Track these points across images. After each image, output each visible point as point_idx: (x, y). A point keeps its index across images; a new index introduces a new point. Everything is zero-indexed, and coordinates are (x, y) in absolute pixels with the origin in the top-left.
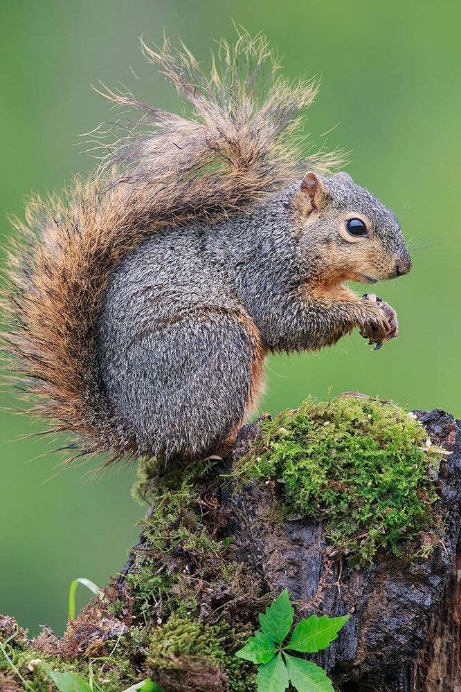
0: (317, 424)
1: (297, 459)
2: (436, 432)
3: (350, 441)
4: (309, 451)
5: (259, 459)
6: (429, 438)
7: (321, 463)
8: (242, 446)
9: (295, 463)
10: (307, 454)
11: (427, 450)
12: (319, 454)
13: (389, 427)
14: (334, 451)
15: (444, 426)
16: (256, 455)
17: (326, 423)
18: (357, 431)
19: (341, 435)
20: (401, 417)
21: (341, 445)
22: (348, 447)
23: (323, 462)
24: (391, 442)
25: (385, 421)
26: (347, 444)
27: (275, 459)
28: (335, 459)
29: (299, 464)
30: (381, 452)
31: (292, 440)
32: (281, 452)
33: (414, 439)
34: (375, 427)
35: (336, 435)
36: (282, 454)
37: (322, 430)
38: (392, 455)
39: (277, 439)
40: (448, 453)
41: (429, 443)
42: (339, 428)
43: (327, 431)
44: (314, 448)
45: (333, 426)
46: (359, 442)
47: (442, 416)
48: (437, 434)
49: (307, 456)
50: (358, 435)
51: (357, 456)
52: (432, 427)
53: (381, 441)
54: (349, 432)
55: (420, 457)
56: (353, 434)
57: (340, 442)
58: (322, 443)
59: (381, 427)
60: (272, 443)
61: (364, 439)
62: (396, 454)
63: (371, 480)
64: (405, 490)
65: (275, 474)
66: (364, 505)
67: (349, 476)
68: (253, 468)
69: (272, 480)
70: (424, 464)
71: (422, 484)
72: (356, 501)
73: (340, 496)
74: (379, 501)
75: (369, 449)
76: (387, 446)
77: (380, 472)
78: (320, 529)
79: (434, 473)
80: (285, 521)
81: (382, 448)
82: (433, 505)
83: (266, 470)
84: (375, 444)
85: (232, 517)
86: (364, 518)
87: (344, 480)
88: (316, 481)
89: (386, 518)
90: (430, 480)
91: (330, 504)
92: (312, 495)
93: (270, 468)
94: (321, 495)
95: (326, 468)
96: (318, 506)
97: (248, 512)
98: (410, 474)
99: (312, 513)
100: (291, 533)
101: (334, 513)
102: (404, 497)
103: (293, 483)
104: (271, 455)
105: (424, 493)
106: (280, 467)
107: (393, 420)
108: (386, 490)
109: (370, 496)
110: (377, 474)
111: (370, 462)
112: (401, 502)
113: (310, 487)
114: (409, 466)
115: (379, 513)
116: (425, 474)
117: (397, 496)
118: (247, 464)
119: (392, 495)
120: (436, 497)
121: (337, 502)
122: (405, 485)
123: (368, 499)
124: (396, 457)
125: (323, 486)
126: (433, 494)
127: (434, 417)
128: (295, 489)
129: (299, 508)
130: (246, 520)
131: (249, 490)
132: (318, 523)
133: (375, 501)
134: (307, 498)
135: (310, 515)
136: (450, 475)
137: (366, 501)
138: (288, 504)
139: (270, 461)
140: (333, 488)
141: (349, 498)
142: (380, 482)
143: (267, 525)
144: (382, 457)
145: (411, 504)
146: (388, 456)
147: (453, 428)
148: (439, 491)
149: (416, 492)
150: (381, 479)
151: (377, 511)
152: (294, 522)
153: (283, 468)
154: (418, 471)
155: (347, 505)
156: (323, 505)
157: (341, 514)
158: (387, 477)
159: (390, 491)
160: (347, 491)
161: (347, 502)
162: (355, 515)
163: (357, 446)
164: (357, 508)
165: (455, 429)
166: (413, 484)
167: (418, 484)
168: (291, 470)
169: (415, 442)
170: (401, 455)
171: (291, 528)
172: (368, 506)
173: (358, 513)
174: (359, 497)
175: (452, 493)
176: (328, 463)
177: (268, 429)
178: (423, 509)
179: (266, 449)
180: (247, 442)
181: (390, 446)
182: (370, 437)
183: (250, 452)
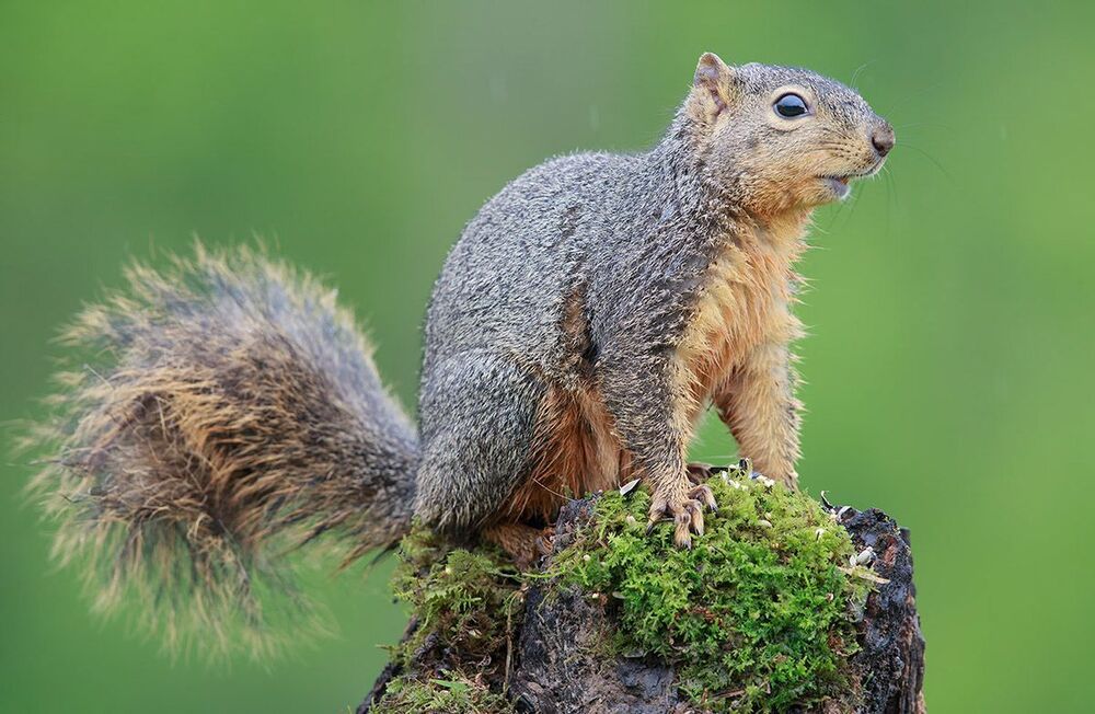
2: (866, 546)
3: (732, 547)
5: (587, 558)
7: (683, 580)
8: (565, 532)
11: (850, 572)
13: (795, 532)
14: (707, 564)
15: (881, 536)
16: (585, 549)
18: (744, 536)
19: (720, 544)
21: (718, 555)
22: (731, 560)
23: (687, 578)
24: (796, 554)
25: (789, 521)
26: (728, 555)
27: (611, 561)
28: (706, 575)
30: (780, 570)
31: (641, 538)
32: (622, 551)
33: (831, 554)
36: (622, 554)
38: (796, 576)
39: (619, 529)
40: (881, 581)
41: (854, 561)
46: (748, 551)
47: (879, 520)
51: (741, 573)
52: (862, 537)
53: (780, 551)
55: (838, 582)
56: (739, 537)
59: (782, 530)
60: (609, 536)
61: (756, 548)
62: (802, 575)
63: (759, 612)
64: (809, 631)
65: (609, 584)
66: (743, 648)
67: (724, 601)
68: (576, 570)
69: (603, 592)
70: (844, 594)
71: (837, 626)
72: (731, 638)
73: (706, 628)
74: (767, 642)
75: (761, 563)
76: (790, 560)
77: (775, 599)
78: (671, 674)
79: (857, 610)
80: (619, 656)
81: (782, 563)
82: (850, 658)
83: (595, 575)
84: (771, 556)
85: (539, 642)
86: (741, 667)
87: (716, 605)
88: (671, 604)
89: (774, 670)
90: (851, 620)
91: (690, 640)
92: (664, 624)
93: (603, 574)
94: (677, 624)
95: (690, 586)
96: (672, 642)
97: (564, 637)
98: (820, 608)
99: (661, 650)
100: (626, 674)
101: (695, 654)
102: (807, 642)
103: (636, 603)
104: (606, 553)
105: (839, 640)
106: (618, 574)
107: (802, 521)
108: (780, 628)
109: (754, 634)
110: (769, 603)
111: (760, 584)
112: (802, 648)
113: (660, 612)
114: (820, 594)
115: (764, 661)
116: (843, 610)
117: (796, 640)
118: (567, 563)
119: (790, 636)
120: (856, 648)
121: (701, 638)
122: (810, 623)
123: (750, 639)
124: (802, 580)
125: (682, 612)
126: (852, 641)
127: (867, 521)
128: (639, 612)
129: (641, 640)
130: (559, 649)
131: (568, 601)
132: (668, 667)
133: (761, 643)
134: (654, 627)
135: (658, 653)
136: (881, 614)
137: (746, 640)
138: (626, 632)
139: (603, 563)
140: (696, 616)
141: (722, 633)
142: (773, 614)
143: (589, 660)
144: (780, 577)
145: (816, 653)
146: (790, 577)
147: (894, 542)
148: (861, 639)
149: (826, 636)
150: (774, 610)
151: (762, 658)
152: (632, 660)
153: (623, 577)
154: (834, 604)
155: (715, 644)
156: (679, 640)
157: (706, 656)
158: (785, 609)
159: (786, 631)
160: (720, 623)
161: (718, 640)
162: (727, 660)
163: (745, 557)
164: (732, 649)
165: (897, 543)
166: (824, 623)
167: (831, 624)
168: (635, 582)
169: (833, 558)
170: (809, 578)
171: (626, 668)
172: (749, 650)
173: (733, 658)
174: (737, 634)
175: (882, 641)
176: (695, 580)
177: (606, 510)
178: (834, 662)
179: (601, 543)
180: (574, 527)
181: (794, 561)
182: (764, 544)
183: (576, 544)
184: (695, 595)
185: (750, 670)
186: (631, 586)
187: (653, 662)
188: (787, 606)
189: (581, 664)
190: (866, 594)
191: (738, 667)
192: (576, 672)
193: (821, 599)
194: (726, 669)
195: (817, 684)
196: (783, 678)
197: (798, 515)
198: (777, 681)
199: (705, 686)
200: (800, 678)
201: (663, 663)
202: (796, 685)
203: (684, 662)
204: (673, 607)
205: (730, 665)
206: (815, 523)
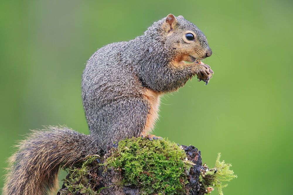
0: (141, 147)
1: (131, 160)
2: (190, 155)
3: (154, 155)
4: (137, 158)
5: (115, 159)
6: (187, 157)
7: (141, 163)
8: (109, 153)
9: (130, 162)
10: (136, 159)
11: (185, 162)
12: (140, 159)
13: (171, 151)
14: (147, 159)
15: (194, 153)
16: (115, 157)
17: (145, 147)
18: (157, 152)
19: (150, 152)
20: (176, 148)
21: (150, 156)
22: (153, 158)
23: (142, 163)
24: (171, 157)
25: (170, 148)
26: (153, 156)
27: (122, 159)
28: (147, 162)
29: (132, 162)
30: (167, 161)
31: (130, 153)
32: (125, 157)
33: (180, 157)
34: (165, 151)
35: (149, 152)
36: (125, 158)
37: (143, 150)
38: (171, 163)
39: (124, 151)
40: (194, 164)
41: (187, 159)
42: (150, 149)
43: (145, 150)
44: (139, 157)
45: (148, 148)
46: (158, 156)
47: (193, 148)
49: (136, 160)
50: (158, 153)
51: (156, 162)
52: (189, 153)
53: (167, 157)
54: (154, 152)
55: (182, 164)
56: (155, 153)
57: (150, 155)
58: (142, 155)
59: (167, 151)
60: (121, 153)
61: (160, 155)
63: (161, 173)
64: (175, 178)
65: (121, 166)
66: (157, 183)
67: (152, 170)
68: (113, 162)
69: (120, 168)
70: (184, 168)
71: (182, 176)
72: (154, 180)
73: (147, 177)
74: (164, 181)
75: (162, 159)
76: (169, 159)
77: (165, 169)
78: (138, 190)
79: (188, 172)
80: (124, 186)
81: (167, 160)
82: (186, 185)
83: (118, 164)
84: (164, 158)
85: (102, 182)
86: (157, 188)
87: (150, 171)
88: (138, 171)
89: (166, 189)
90: (186, 175)
91: (143, 180)
92: (136, 176)
93: (120, 163)
94: (140, 176)
95: (143, 165)
96: (138, 181)
97: (109, 181)
98: (177, 171)
99: (135, 183)
100: (126, 191)
101: (144, 184)
102: (174, 181)
103: (129, 170)
104: (120, 158)
105: (183, 180)
106: (124, 163)
107: (173, 148)
108: (167, 177)
109: (160, 179)
110: (164, 170)
111: (161, 165)
112: (173, 182)
113: (135, 173)
114: (177, 168)
115: (163, 186)
116: (184, 172)
117: (171, 180)
118: (110, 160)
119: (169, 179)
120: (187, 182)
121: (146, 180)
122: (175, 176)
123: (159, 180)
124: (173, 164)
125: (141, 173)
126: (186, 180)
127: (190, 149)
128: (129, 173)
129: (130, 181)
130: (108, 184)
131: (110, 171)
132: (137, 188)
133: (162, 181)
134: (134, 177)
135: (135, 184)
136: (194, 174)
137: (158, 181)
138: (126, 179)
139: (120, 160)
140: (145, 174)
141: (151, 179)
142: (165, 173)
143: (116, 187)
144: (166, 163)
145: (177, 184)
146: (169, 163)
148: (189, 180)
149: (179, 179)
150: (165, 172)
151: (162, 185)
152: (127, 186)
153: (125, 164)
154: (181, 170)
155: (150, 181)
156: (140, 180)
157: (147, 185)
158: (168, 172)
159: (169, 178)
160: (151, 176)
161: (150, 180)
162: (153, 186)
163: (157, 158)
164: (154, 183)
165: (198, 155)
166: (179, 176)
167: (180, 176)
168: (128, 165)
170: (175, 163)
171: (126, 189)
172: (159, 183)
173: (154, 185)
174: (155, 179)
175: (194, 181)
176: (144, 164)
177: (120, 146)
178: (181, 186)
179: (119, 155)
180: (111, 151)
181: (170, 159)
182: (163, 154)
183: (112, 156)
184: (144, 168)
185: (159, 188)
186: (127, 166)
187: (133, 187)
188: (169, 171)
189: (113, 188)
190: (190, 168)
191: (156, 188)
192: (112, 190)
193: (178, 169)
194: (153, 188)
195: (177, 192)
196: (168, 191)
197: (171, 147)
198: (166, 192)
199: (147, 193)
200: (172, 191)
201: (136, 187)
202: (172, 192)
203: (141, 187)
204: (139, 171)
205: (154, 187)
206: (176, 149)
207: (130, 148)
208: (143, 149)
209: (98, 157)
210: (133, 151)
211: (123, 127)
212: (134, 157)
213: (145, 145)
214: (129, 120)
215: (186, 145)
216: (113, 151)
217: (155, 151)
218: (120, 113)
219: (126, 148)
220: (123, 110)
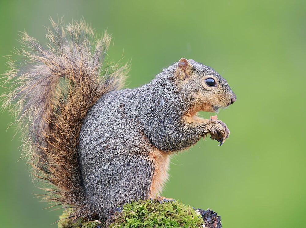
0: (150, 211)
1: (138, 227)
2: (208, 221)
3: (165, 221)
4: (145, 224)
5: (119, 225)
6: (204, 223)
8: (111, 218)
10: (143, 225)
12: (149, 226)
13: (185, 216)
14: (157, 225)
15: (212, 218)
16: (118, 223)
17: (154, 211)
18: (169, 217)
19: (161, 218)
20: (192, 212)
21: (160, 222)
22: (164, 224)
24: (185, 223)
25: (184, 213)
26: (163, 222)
27: (127, 226)
31: (137, 218)
33: (197, 223)
34: (178, 216)
35: (159, 217)
36: (131, 224)
39: (129, 216)
41: (204, 226)
42: (160, 214)
43: (154, 215)
44: (147, 223)
45: (158, 213)
46: (169, 222)
47: (212, 213)
48: (208, 222)
49: (143, 226)
50: (170, 218)
52: (206, 218)
53: (180, 222)
54: (165, 217)
56: (167, 218)
57: (160, 221)
58: (151, 220)
59: (181, 216)
60: (126, 218)
61: (172, 221)
75: (174, 226)
76: (183, 225)
81: (181, 226)
84: (177, 224)
104: (125, 224)
107: (187, 213)
118: (113, 227)
127: (208, 213)
139: (125, 227)
147: (217, 220)
163: (169, 224)
169: (197, 225)
177: (125, 210)
179: (124, 221)
180: (114, 216)
181: (185, 225)
182: (176, 220)
183: (115, 222)
197: (186, 211)
206: (191, 214)
207: (137, 212)
208: (152, 213)
209: (99, 223)
210: (141, 216)
211: (125, 191)
212: (142, 223)
213: (155, 209)
214: (131, 182)
215: (203, 209)
216: (117, 216)
217: (167, 216)
218: (121, 174)
219: (132, 212)
220: (124, 170)
